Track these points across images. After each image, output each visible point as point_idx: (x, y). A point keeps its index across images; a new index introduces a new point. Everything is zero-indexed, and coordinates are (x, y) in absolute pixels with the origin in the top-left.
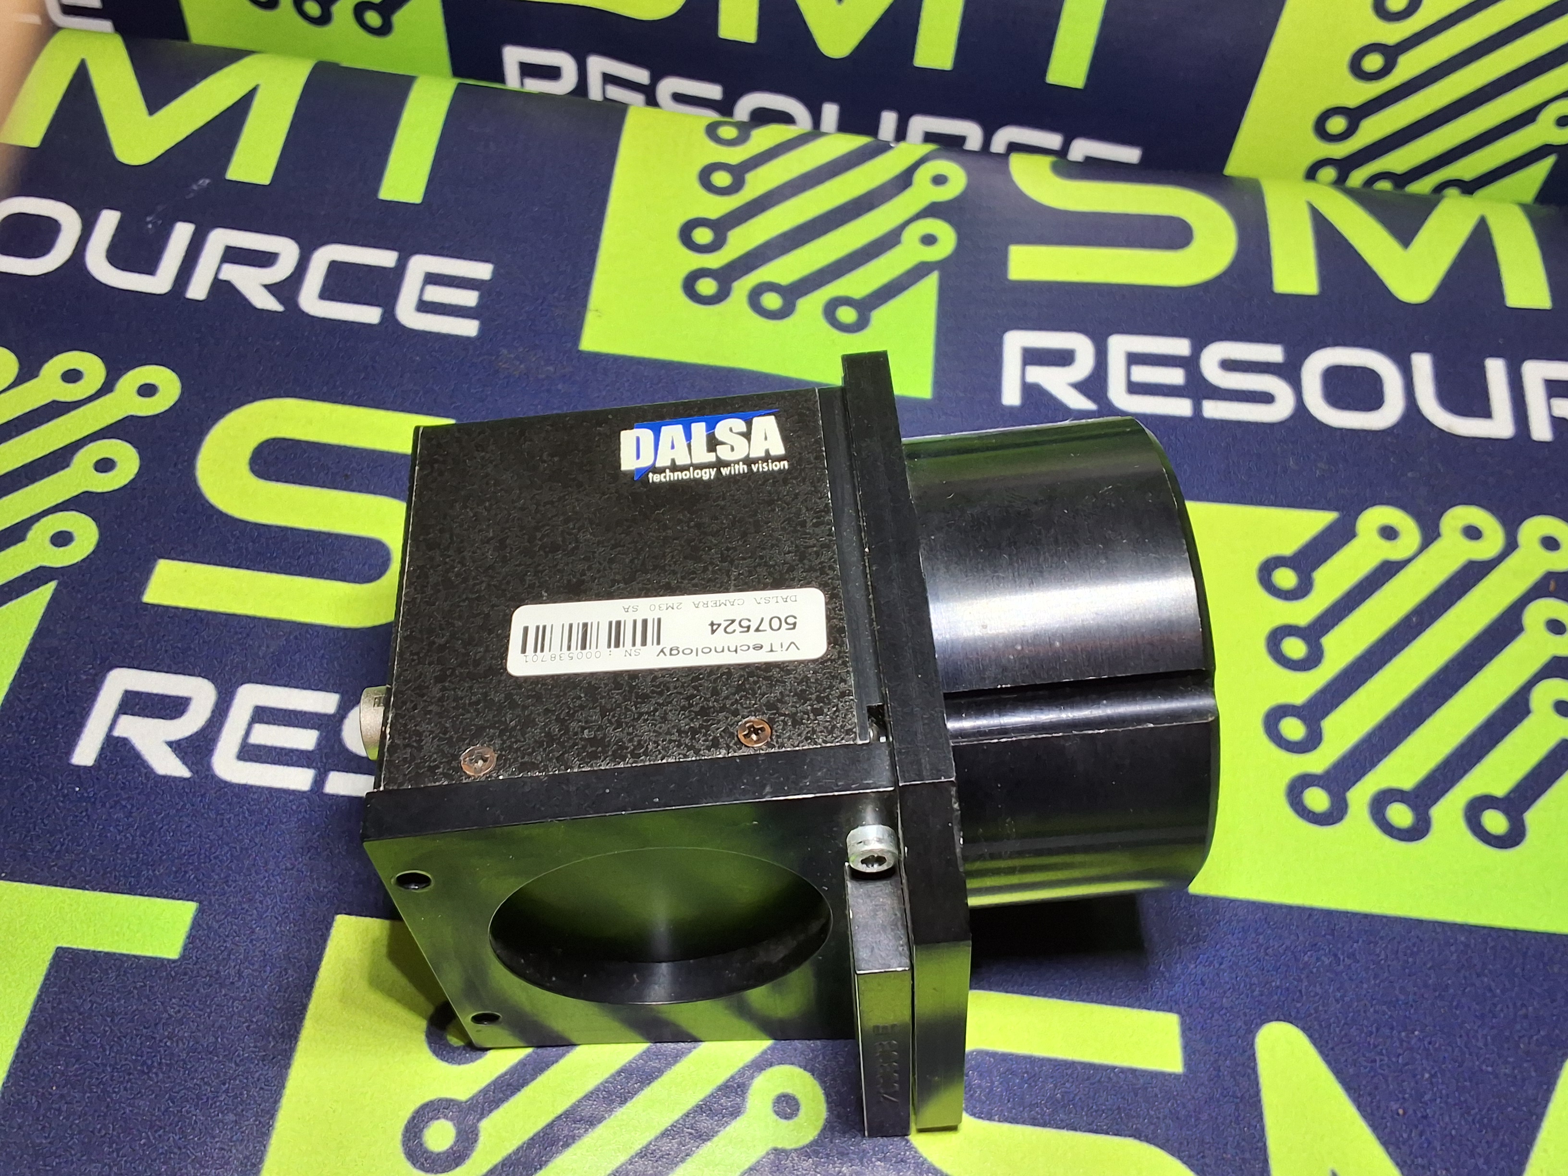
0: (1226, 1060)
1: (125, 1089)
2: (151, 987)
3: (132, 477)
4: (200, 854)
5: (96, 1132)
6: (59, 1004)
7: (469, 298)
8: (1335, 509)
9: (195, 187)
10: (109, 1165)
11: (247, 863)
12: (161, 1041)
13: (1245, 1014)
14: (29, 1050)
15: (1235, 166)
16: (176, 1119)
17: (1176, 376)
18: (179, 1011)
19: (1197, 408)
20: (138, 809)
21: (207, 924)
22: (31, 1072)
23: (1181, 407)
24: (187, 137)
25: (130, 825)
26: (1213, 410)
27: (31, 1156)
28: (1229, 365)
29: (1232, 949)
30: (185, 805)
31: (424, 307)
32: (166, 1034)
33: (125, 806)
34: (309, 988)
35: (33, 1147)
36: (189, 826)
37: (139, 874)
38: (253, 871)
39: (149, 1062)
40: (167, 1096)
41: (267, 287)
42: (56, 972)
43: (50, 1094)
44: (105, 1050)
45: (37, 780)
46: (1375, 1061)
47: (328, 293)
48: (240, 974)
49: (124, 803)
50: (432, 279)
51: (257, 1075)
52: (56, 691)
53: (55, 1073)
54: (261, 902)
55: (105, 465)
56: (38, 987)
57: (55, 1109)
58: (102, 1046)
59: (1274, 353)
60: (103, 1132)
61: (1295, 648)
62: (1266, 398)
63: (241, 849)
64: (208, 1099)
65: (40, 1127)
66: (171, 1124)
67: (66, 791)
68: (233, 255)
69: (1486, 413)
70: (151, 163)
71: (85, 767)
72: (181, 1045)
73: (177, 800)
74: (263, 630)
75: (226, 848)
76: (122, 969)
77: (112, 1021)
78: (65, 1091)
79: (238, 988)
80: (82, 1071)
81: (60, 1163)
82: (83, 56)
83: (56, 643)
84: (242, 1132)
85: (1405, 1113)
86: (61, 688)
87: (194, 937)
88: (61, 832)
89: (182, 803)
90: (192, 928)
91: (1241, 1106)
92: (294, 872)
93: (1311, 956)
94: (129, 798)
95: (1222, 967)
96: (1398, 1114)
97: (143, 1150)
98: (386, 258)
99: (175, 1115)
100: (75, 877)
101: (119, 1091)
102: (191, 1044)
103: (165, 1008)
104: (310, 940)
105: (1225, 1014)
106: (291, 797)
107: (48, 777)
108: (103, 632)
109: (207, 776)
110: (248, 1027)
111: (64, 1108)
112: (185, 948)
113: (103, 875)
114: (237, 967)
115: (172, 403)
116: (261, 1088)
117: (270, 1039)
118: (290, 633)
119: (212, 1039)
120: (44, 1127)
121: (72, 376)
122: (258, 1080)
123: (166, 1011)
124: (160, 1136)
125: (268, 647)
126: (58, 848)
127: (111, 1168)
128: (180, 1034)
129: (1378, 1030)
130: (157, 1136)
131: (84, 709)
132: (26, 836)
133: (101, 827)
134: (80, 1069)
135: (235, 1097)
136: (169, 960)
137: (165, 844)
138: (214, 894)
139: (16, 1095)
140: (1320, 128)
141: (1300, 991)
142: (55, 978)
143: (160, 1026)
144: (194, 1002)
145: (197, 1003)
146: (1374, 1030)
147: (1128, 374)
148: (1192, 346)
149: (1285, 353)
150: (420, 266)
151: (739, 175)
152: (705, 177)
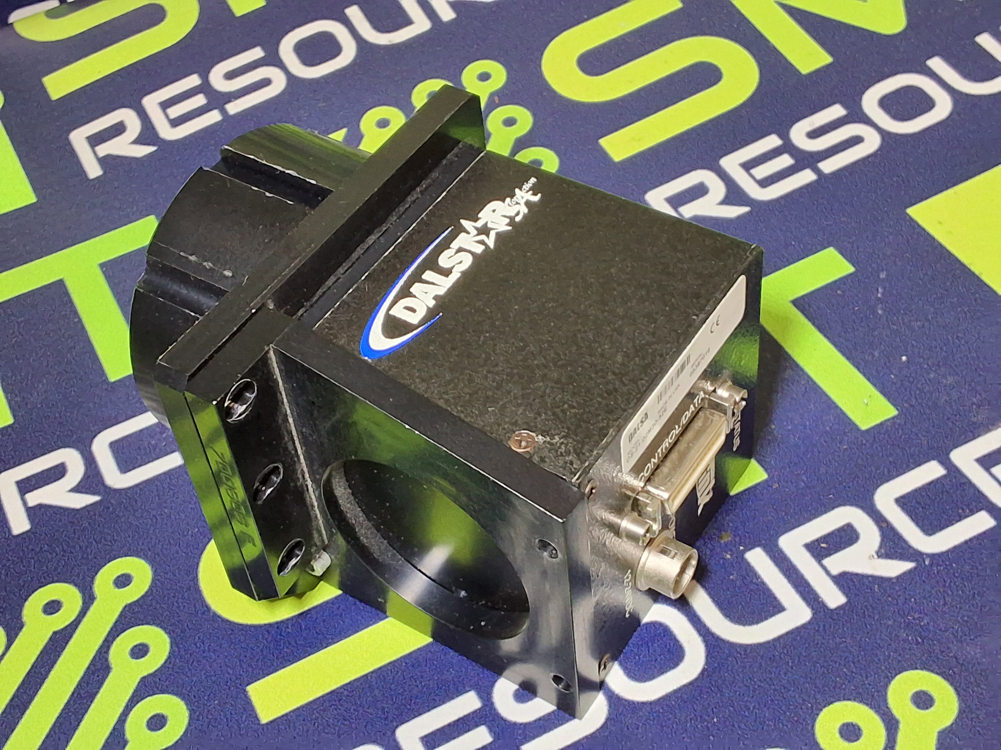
8: (345, 127)
17: (200, 100)
19: (223, 112)
23: (214, 117)
26: (233, 108)
28: (231, 75)
59: (257, 53)
62: (266, 83)
69: (408, 22)
147: (167, 116)
148: (201, 76)
149: (264, 49)
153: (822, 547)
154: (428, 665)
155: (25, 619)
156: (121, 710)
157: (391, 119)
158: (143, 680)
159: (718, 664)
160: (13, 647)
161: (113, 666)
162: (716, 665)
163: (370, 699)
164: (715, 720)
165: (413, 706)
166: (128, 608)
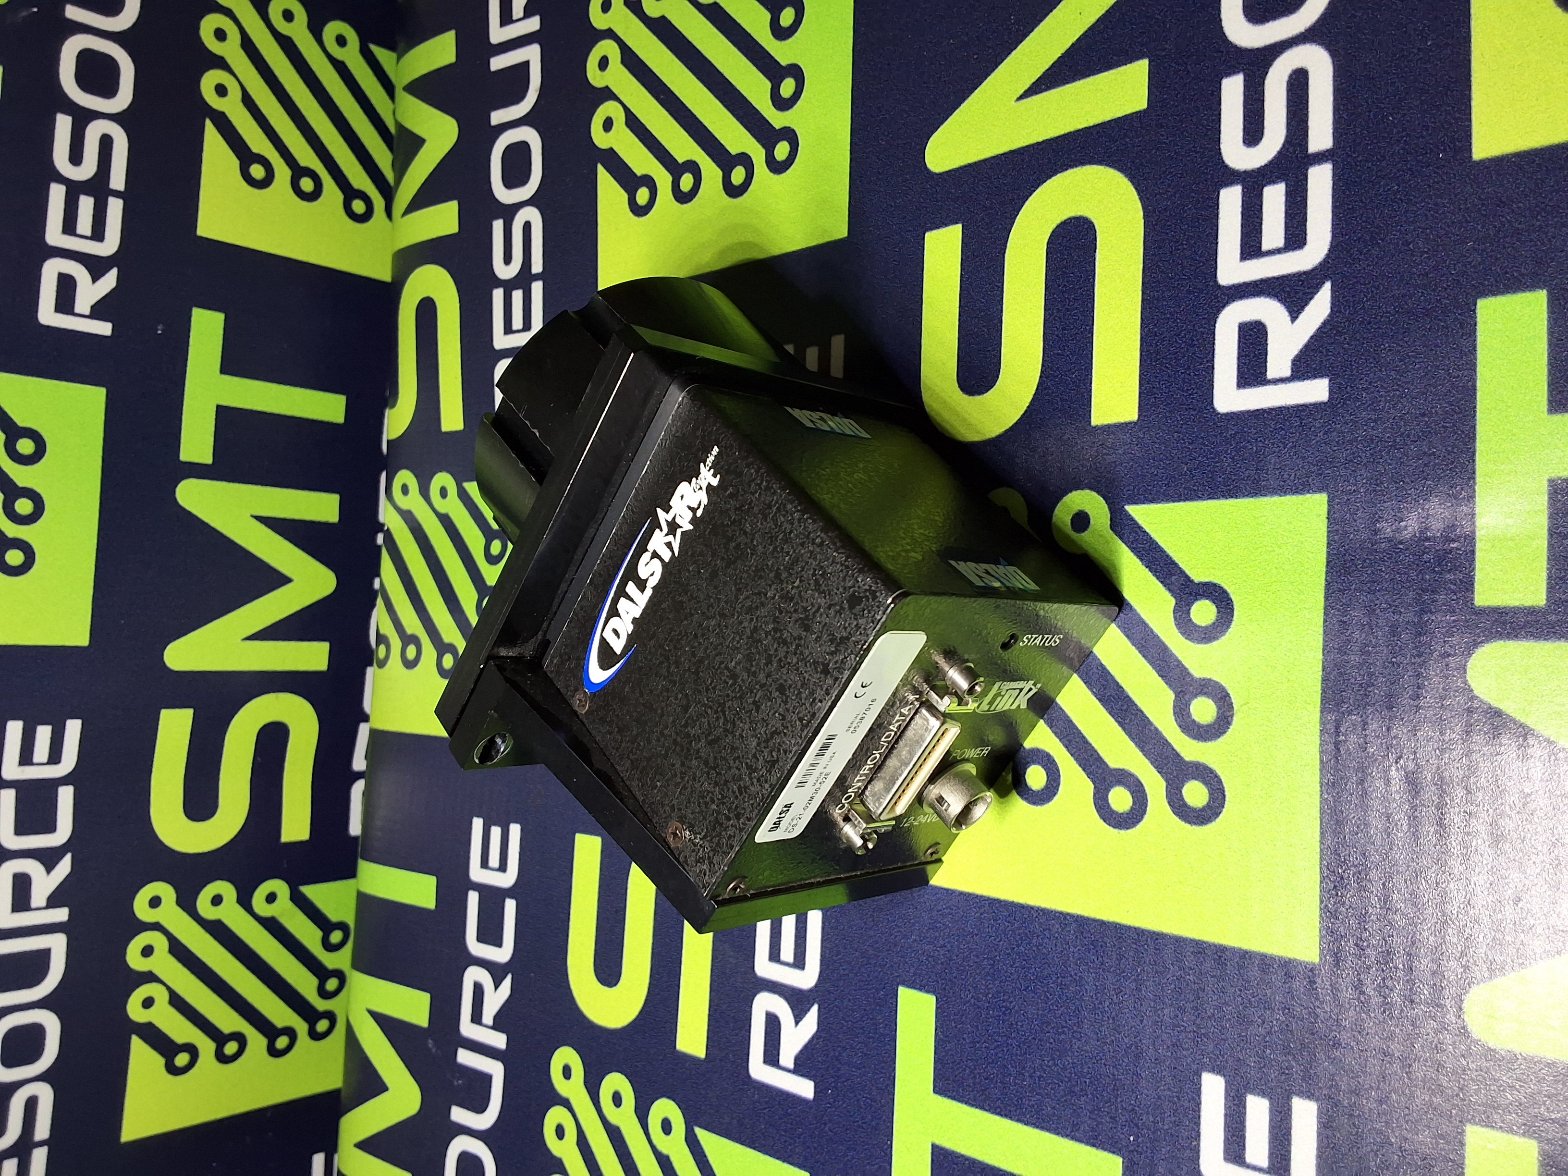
0: (951, 193)
1: (1022, 1026)
2: (955, 1015)
3: (623, 1077)
4: (867, 989)
5: (1051, 1046)
6: (970, 1086)
7: (496, 832)
8: (595, 165)
9: (434, 1050)
10: (1073, 1033)
11: (871, 952)
12: (989, 1002)
13: (921, 183)
14: (1001, 1106)
15: (386, 275)
16: (1039, 983)
17: (517, 296)
18: (969, 990)
19: (537, 277)
20: (840, 1042)
21: (912, 976)
22: (1016, 1103)
23: (537, 288)
24: (402, 1060)
25: (852, 1047)
26: (537, 267)
27: (1072, 1096)
28: (508, 259)
29: (882, 199)
30: (836, 1006)
31: (503, 868)
32: (984, 998)
33: (839, 1052)
34: (949, 892)
35: (1066, 1095)
36: (850, 1000)
37: (882, 1035)
38: (876, 946)
39: (1003, 1009)
40: (1024, 992)
41: (496, 988)
42: (949, 1091)
43: (1029, 1086)
44: (998, 1046)
45: (825, 1124)
46: (945, 81)
47: (498, 942)
48: (942, 946)
49: (837, 1054)
50: (485, 864)
51: (1006, 923)
52: (766, 1117)
53: (1016, 1084)
54: (896, 937)
55: (617, 1100)
56: (959, 1104)
57: (1039, 1080)
58: (995, 1048)
59: (498, 226)
60: (1052, 1040)
61: (687, 182)
62: (527, 226)
63: (862, 958)
64: (1024, 960)
65: (1053, 1091)
66: (1042, 987)
67: (832, 1100)
68: (477, 1018)
69: (525, 66)
70: (420, 1086)
71: (815, 1088)
72: (990, 986)
73: (833, 1012)
74: (720, 961)
75: (863, 969)
76: (945, 1039)
77: (978, 1042)
78: (1027, 1074)
79: (951, 946)
80: (1012, 1062)
81: (1075, 1073)
82: (352, 1146)
83: (735, 1122)
84: (1044, 930)
85: (977, 54)
86: (764, 1114)
87: (921, 986)
88: (858, 1100)
89: (835, 1008)
90: (914, 988)
91: (980, 177)
92: (875, 914)
93: (882, 139)
94: (834, 1050)
95: (893, 204)
96: (977, 58)
97: (1061, 1007)
98: (473, 898)
99: (1037, 984)
100: (887, 1085)
101: (1023, 1031)
102: (989, 978)
103: (967, 1002)
104: (919, 895)
105: (923, 198)
106: (827, 924)
107: (823, 1116)
108: (726, 1085)
109: (817, 991)
110: (977, 935)
111: (1038, 1073)
112: (928, 992)
113: (885, 1063)
114: (938, 949)
115: (575, 1052)
116: (1015, 919)
117: (983, 916)
118: (721, 941)
119: (985, 962)
120: (1052, 1089)
121: (560, 1132)
122: (1009, 922)
123: (969, 1001)
124: (1051, 995)
125: (730, 957)
126: (869, 1101)
127: (1075, 1032)
128: (983, 987)
129: (925, 83)
130: (1050, 997)
131: (777, 1093)
132: (863, 1128)
133: (854, 1069)
134: (1011, 1064)
135: (1021, 939)
136: (937, 1003)
137: (862, 1017)
138: (892, 974)
139: (1032, 1114)
140: (363, 218)
141: (905, 144)
142: (953, 1091)
143: (980, 1004)
144: (963, 980)
145: (963, 977)
146: (925, 85)
147: (518, 331)
148: (497, 287)
149: (497, 218)
150: (477, 874)
151: (408, 639)
152: (410, 664)
157: (607, 115)
163: (1170, 303)
165: (1203, 259)
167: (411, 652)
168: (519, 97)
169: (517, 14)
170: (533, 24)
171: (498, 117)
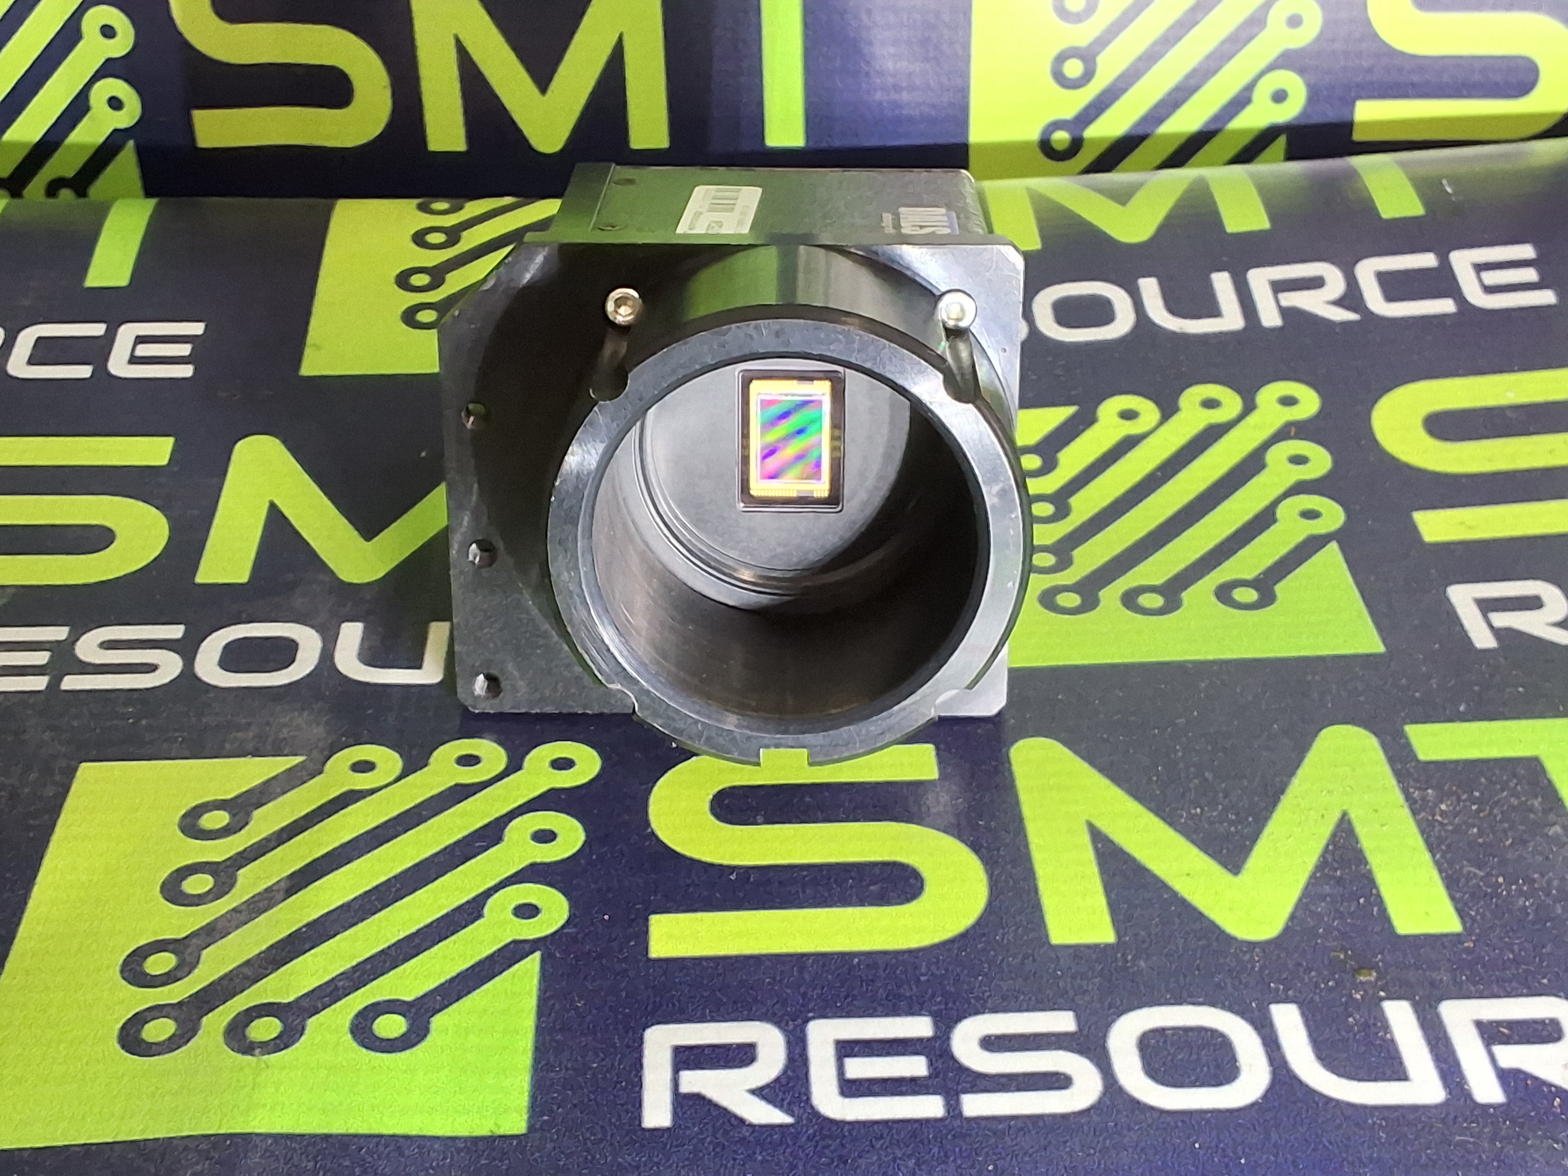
7: (185, 350)
31: (134, 360)
47: (34, 360)
50: (141, 340)
98: (98, 329)
150: (128, 332)
151: (453, 235)
152: (419, 238)
153: (1499, 1031)
154: (887, 972)
155: (432, 760)
156: (492, 883)
157: (1141, 413)
158: (533, 865)
159: (1280, 1104)
160: (403, 781)
161: (506, 839)
162: (1276, 1104)
163: (797, 980)
164: (1243, 1161)
166: (553, 792)
167: (436, 238)
168: (1174, 308)
169: (1285, 299)
170: (1270, 318)
171: (1149, 287)
